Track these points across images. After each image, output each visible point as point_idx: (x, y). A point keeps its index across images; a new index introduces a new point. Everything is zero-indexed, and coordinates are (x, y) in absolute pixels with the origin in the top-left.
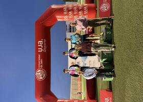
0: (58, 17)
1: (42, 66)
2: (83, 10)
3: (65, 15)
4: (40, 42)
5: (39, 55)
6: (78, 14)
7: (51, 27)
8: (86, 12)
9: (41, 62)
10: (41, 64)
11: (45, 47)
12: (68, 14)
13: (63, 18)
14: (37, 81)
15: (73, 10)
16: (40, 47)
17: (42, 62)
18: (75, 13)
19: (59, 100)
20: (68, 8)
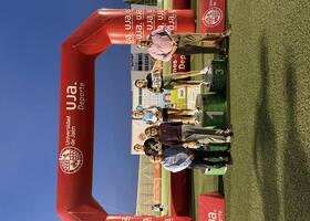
0: (111, 35)
1: (73, 141)
2: (166, 21)
3: (127, 32)
4: (72, 87)
5: (69, 118)
7: (93, 57)
9: (71, 132)
10: (71, 138)
11: (82, 100)
13: (124, 39)
14: (61, 174)
15: (144, 21)
16: (72, 100)
17: (74, 133)
18: (150, 27)
19: (109, 218)
20: (134, 17)
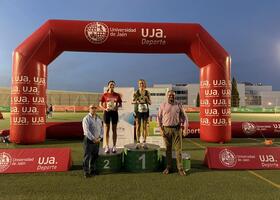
0: (208, 68)
1: (113, 34)
2: (221, 116)
3: (211, 82)
4: (161, 33)
5: (134, 30)
6: (212, 107)
7: (188, 53)
8: (215, 122)
9: (122, 33)
10: (117, 33)
11: (150, 43)
12: (212, 88)
13: (205, 79)
14: (84, 24)
15: (221, 97)
16: (150, 33)
17: (121, 35)
18: (215, 103)
19: (44, 66)
20: (224, 88)
